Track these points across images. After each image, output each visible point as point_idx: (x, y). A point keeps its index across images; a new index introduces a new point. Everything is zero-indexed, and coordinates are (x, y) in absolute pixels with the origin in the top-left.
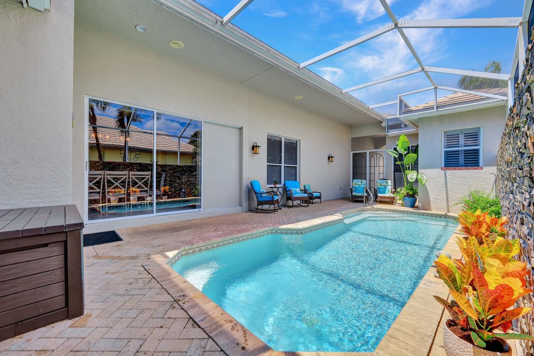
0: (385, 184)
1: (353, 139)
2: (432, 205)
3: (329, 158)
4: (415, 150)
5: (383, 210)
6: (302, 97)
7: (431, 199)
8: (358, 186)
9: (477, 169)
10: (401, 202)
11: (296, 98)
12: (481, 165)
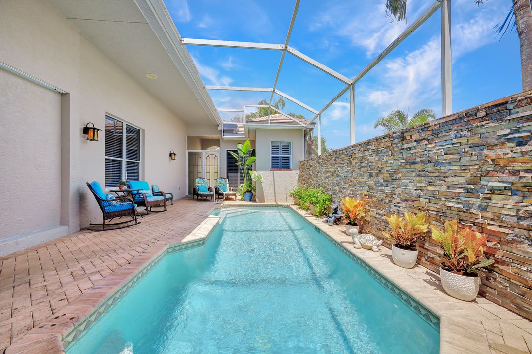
0: (224, 182)
1: (188, 137)
2: (265, 198)
3: (171, 155)
4: (253, 153)
5: (232, 206)
6: (156, 77)
7: (264, 193)
8: (200, 185)
9: (288, 171)
10: (241, 198)
11: (147, 76)
12: (291, 168)
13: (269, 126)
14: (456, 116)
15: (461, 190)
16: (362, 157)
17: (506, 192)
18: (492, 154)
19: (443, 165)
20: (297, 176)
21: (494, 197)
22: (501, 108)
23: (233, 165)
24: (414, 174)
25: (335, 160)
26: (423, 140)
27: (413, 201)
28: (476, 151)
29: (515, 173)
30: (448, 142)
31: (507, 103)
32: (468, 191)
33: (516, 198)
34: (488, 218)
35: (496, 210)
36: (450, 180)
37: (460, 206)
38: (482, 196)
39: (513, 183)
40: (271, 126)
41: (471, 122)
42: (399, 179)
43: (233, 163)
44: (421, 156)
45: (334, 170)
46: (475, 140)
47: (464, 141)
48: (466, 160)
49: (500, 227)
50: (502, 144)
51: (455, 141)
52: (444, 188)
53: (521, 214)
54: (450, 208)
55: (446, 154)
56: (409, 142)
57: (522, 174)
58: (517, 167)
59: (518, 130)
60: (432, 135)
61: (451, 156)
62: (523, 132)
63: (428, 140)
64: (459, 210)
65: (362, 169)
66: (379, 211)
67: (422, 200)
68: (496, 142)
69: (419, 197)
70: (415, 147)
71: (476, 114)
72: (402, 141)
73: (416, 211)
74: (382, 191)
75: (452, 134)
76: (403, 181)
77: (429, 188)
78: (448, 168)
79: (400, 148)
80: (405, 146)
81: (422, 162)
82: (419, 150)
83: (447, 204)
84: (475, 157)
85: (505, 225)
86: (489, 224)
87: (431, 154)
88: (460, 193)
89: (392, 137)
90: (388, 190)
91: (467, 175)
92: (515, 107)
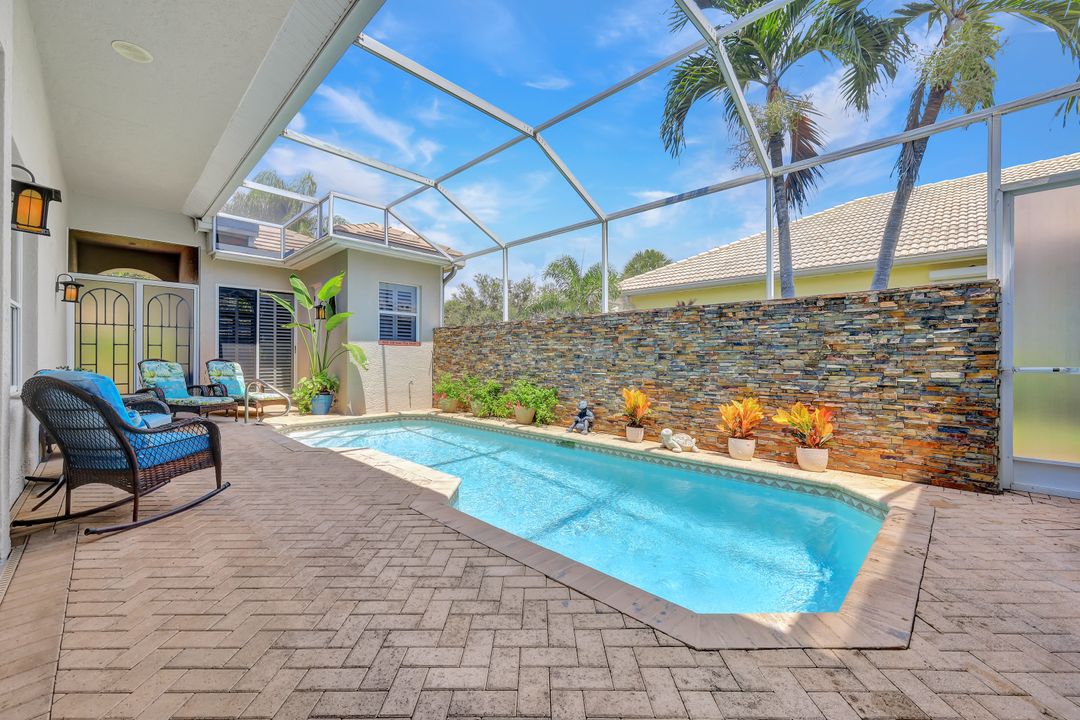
0: (230, 372)
1: (70, 232)
2: (368, 405)
7: (366, 394)
9: (411, 345)
12: (418, 339)
13: (384, 248)
14: (794, 301)
15: (798, 373)
16: (643, 331)
17: (841, 373)
18: (830, 340)
19: (778, 347)
20: (430, 357)
21: (831, 378)
22: (838, 302)
23: (275, 328)
24: (738, 357)
25: (570, 332)
26: (750, 319)
27: (737, 387)
28: (815, 336)
29: (849, 357)
30: (784, 326)
31: (844, 298)
32: (806, 373)
33: (850, 378)
34: (825, 397)
35: (833, 389)
36: (786, 363)
37: (797, 388)
38: (820, 378)
39: (846, 365)
40: (389, 249)
41: (810, 309)
42: (714, 362)
43: (275, 324)
44: (748, 337)
45: (566, 347)
46: (814, 326)
47: (802, 326)
48: (803, 344)
49: (836, 403)
50: (838, 332)
51: (792, 325)
52: (780, 371)
53: (854, 390)
54: (786, 391)
55: (781, 337)
56: (730, 319)
57: (855, 358)
58: (851, 352)
59: (851, 322)
60: (764, 315)
61: (788, 340)
62: (855, 324)
63: (758, 320)
64: (796, 392)
65: (640, 349)
66: (677, 404)
67: (749, 385)
68: (834, 330)
69: (746, 382)
70: (740, 327)
71: (815, 303)
72: (720, 317)
73: (741, 398)
74: (684, 377)
75: (790, 318)
76: (721, 365)
77: (760, 371)
78: (784, 351)
79: (717, 325)
80: (725, 324)
81: (751, 344)
82: (746, 329)
83: (782, 387)
84: (814, 342)
85: (840, 400)
86: (826, 402)
87: (762, 336)
88: (797, 375)
89: (701, 311)
90: (694, 375)
91: (806, 358)
92: (850, 303)
